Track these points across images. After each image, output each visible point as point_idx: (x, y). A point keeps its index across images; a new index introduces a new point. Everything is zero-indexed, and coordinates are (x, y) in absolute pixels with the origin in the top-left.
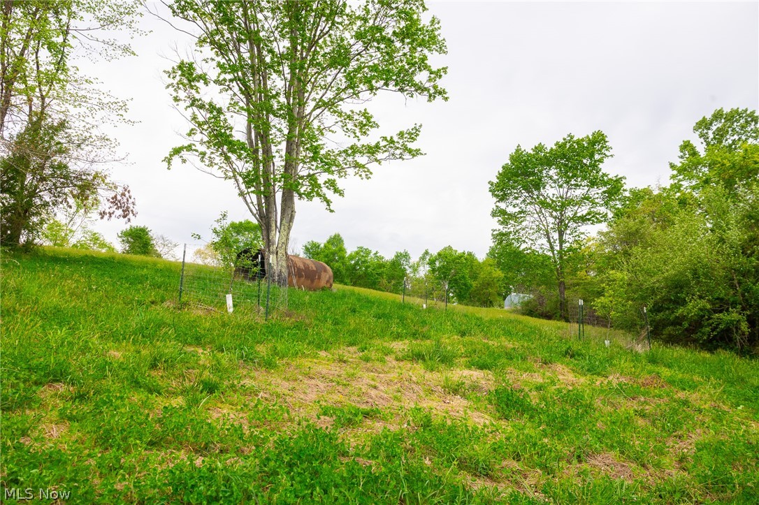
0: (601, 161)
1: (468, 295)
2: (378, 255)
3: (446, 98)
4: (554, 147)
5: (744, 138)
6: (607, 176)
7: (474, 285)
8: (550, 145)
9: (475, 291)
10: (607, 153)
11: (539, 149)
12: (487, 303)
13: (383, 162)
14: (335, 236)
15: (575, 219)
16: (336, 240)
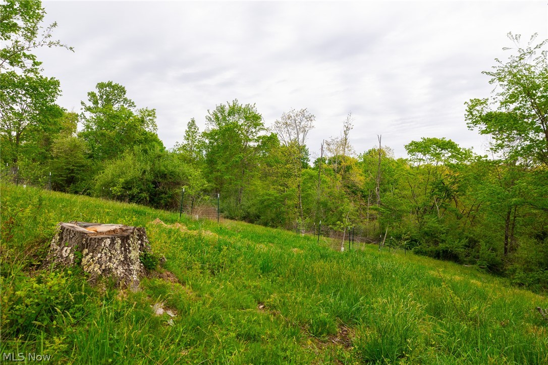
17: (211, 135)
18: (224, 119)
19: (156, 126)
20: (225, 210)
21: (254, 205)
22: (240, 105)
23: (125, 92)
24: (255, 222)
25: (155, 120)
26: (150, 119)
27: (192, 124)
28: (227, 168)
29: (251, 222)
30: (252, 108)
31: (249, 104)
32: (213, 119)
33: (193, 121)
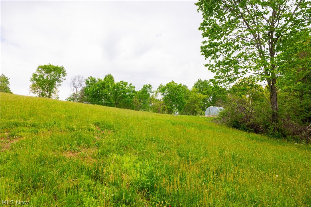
1: (183, 108)
2: (132, 85)
7: (187, 102)
9: (187, 106)
12: (194, 112)
14: (109, 75)
16: (110, 78)
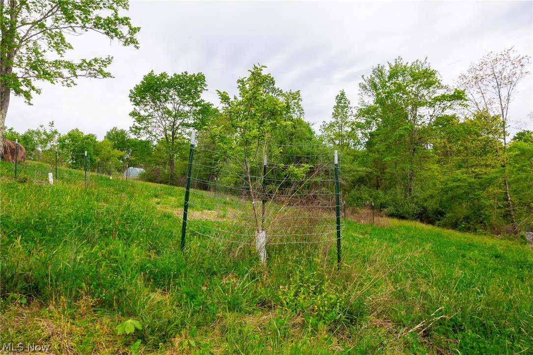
0: (201, 92)
3: (137, 47)
4: (173, 77)
5: (267, 91)
6: (204, 102)
8: (171, 75)
10: (204, 88)
11: (163, 75)
13: (78, 77)
15: (182, 124)
17: (367, 112)
18: (384, 86)
19: (302, 110)
20: (390, 205)
21: (432, 196)
22: (404, 64)
23: (273, 83)
24: (437, 222)
25: (300, 103)
26: (294, 103)
27: (341, 98)
28: (388, 147)
29: (431, 222)
30: (422, 65)
31: (417, 61)
32: (368, 87)
33: (343, 94)
